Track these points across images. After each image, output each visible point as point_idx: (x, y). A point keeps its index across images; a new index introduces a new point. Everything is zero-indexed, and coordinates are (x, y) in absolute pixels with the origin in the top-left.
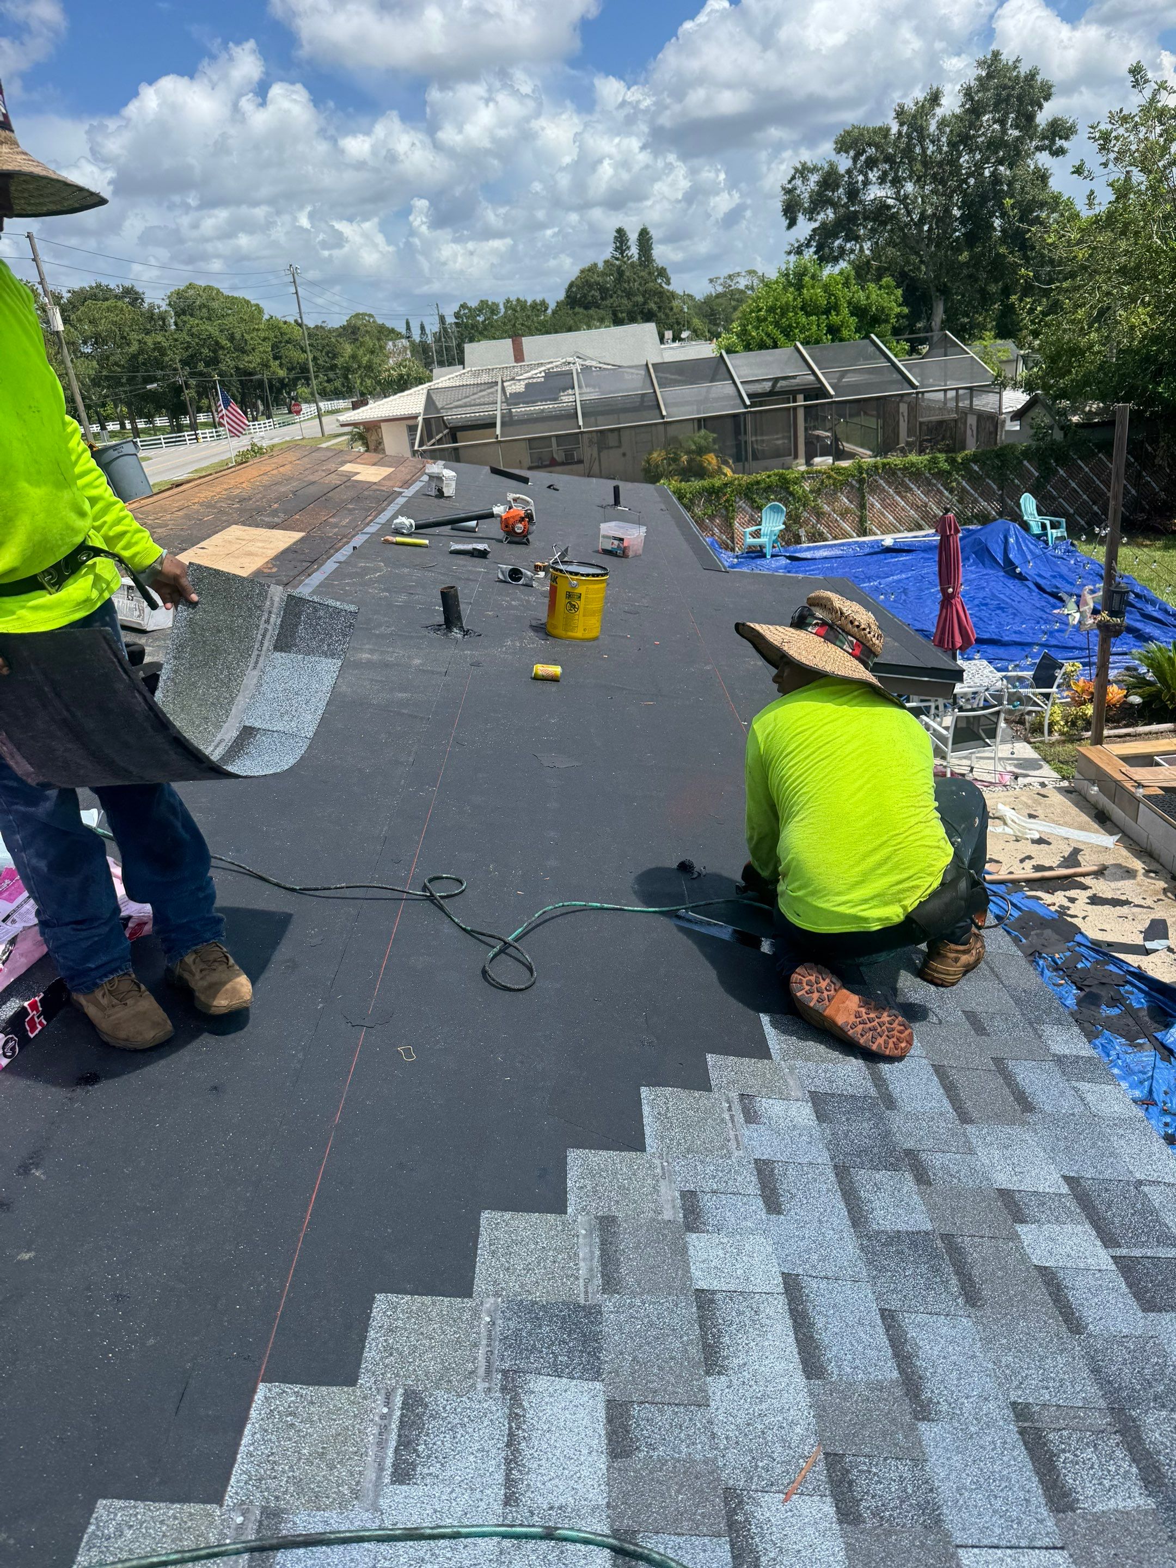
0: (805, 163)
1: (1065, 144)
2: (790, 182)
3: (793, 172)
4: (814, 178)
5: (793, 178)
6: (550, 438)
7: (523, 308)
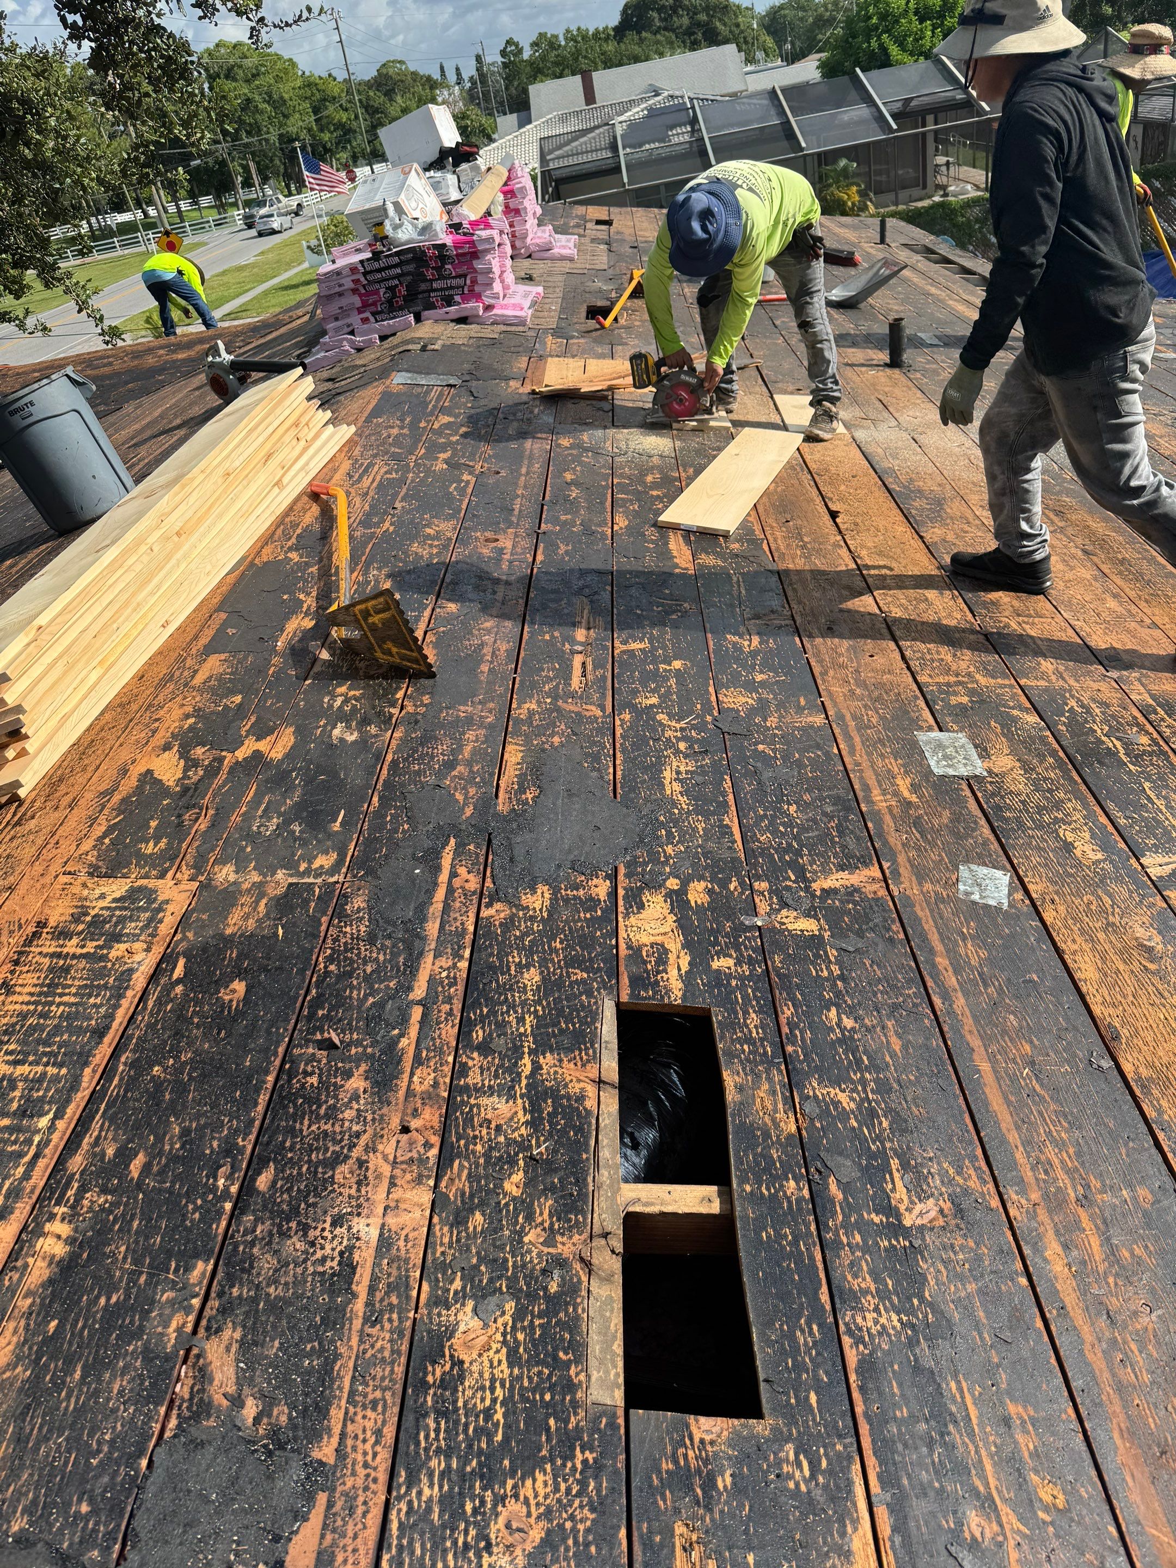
6: (658, 186)
7: (585, 37)
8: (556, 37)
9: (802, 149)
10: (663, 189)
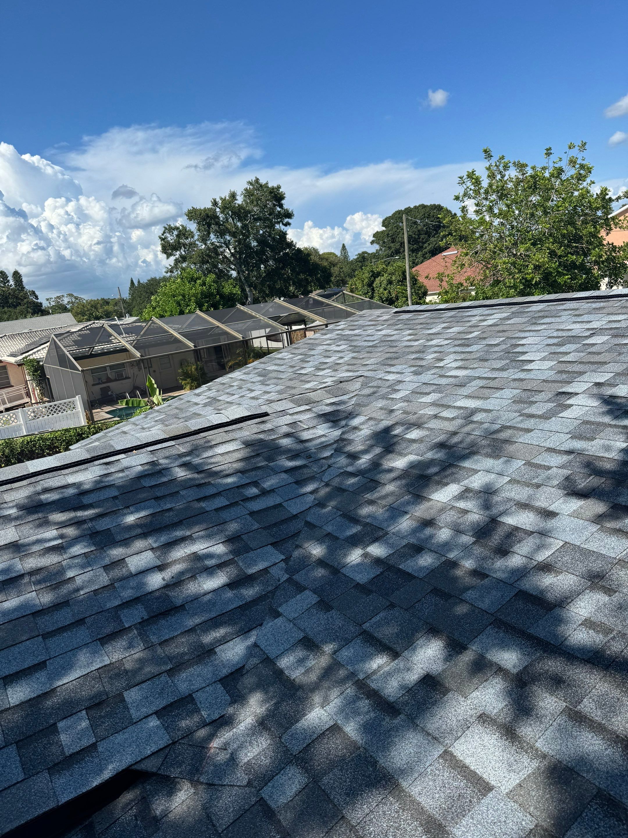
0: (170, 225)
1: (290, 221)
2: (163, 235)
3: (164, 229)
4: (176, 233)
5: (164, 232)
6: (105, 367)
10: (108, 368)
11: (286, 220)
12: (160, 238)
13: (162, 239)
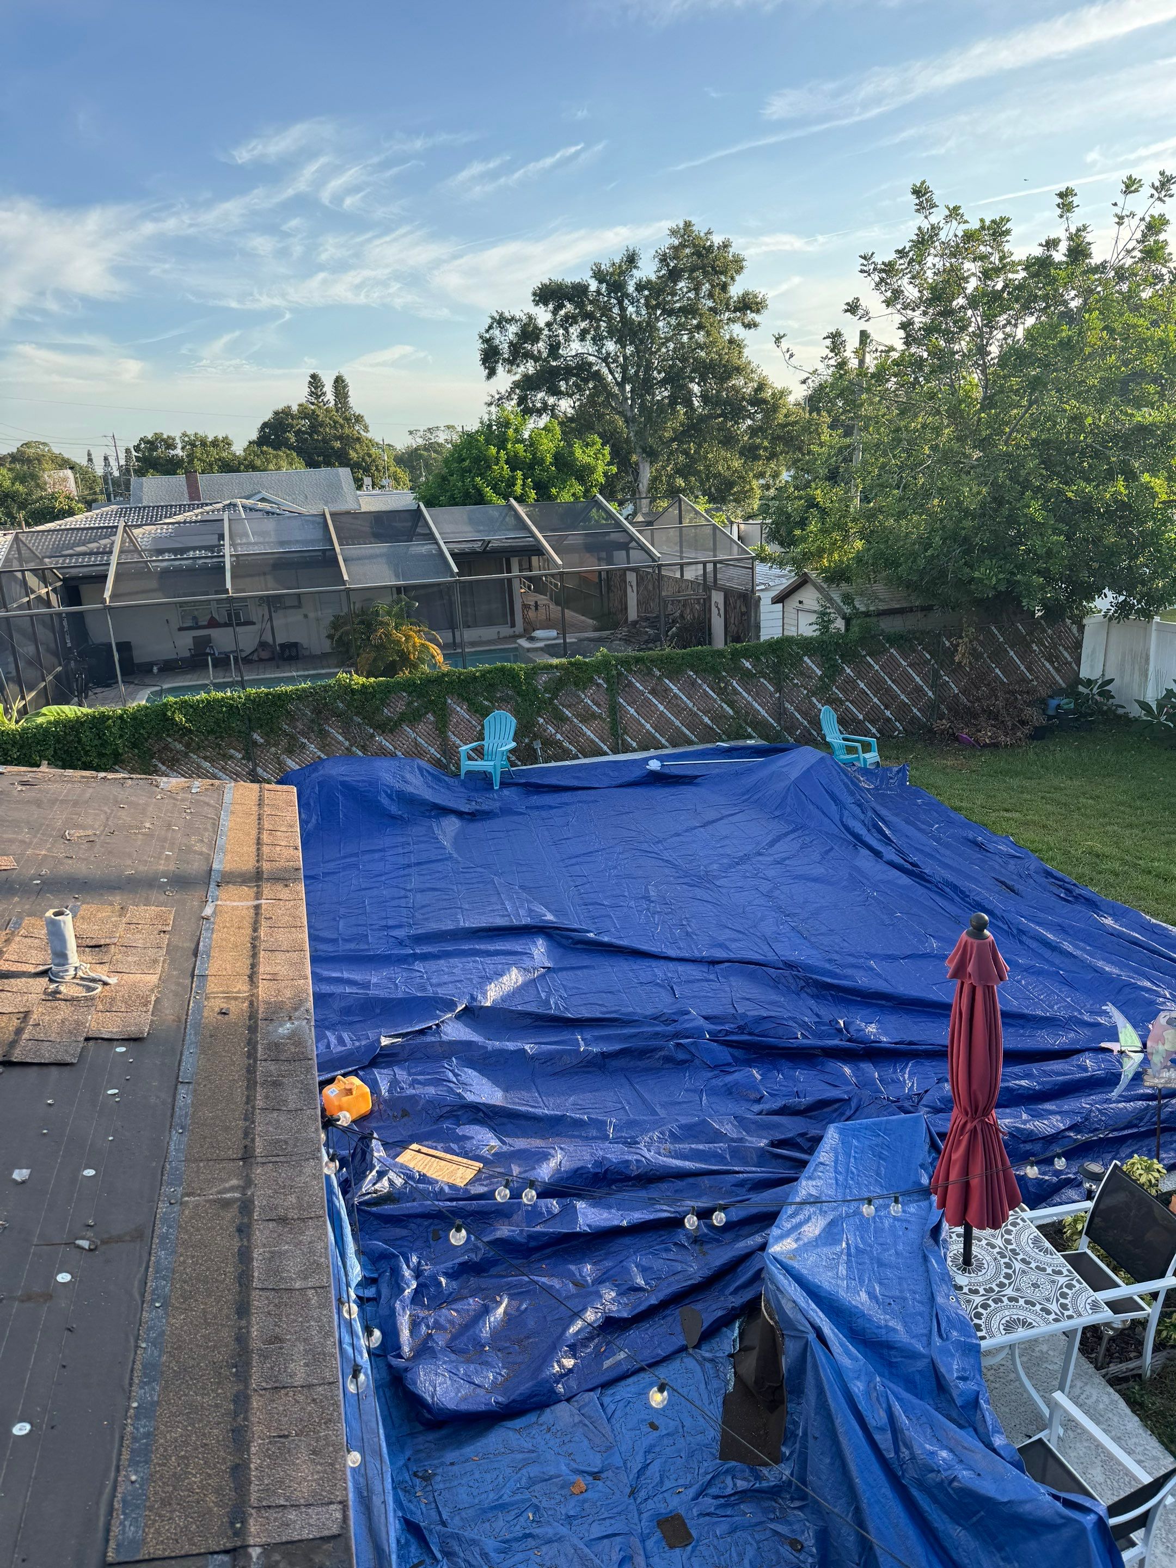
0: (503, 313)
1: (756, 318)
2: (487, 331)
3: (490, 321)
4: (513, 329)
5: (490, 327)
7: (204, 444)
8: (174, 439)
9: (344, 583)
11: (750, 316)
12: (481, 337)
13: (487, 341)
